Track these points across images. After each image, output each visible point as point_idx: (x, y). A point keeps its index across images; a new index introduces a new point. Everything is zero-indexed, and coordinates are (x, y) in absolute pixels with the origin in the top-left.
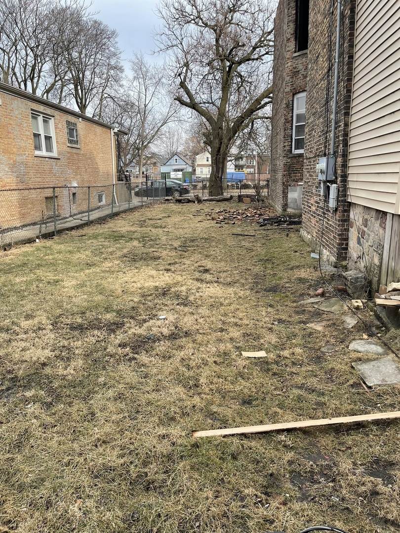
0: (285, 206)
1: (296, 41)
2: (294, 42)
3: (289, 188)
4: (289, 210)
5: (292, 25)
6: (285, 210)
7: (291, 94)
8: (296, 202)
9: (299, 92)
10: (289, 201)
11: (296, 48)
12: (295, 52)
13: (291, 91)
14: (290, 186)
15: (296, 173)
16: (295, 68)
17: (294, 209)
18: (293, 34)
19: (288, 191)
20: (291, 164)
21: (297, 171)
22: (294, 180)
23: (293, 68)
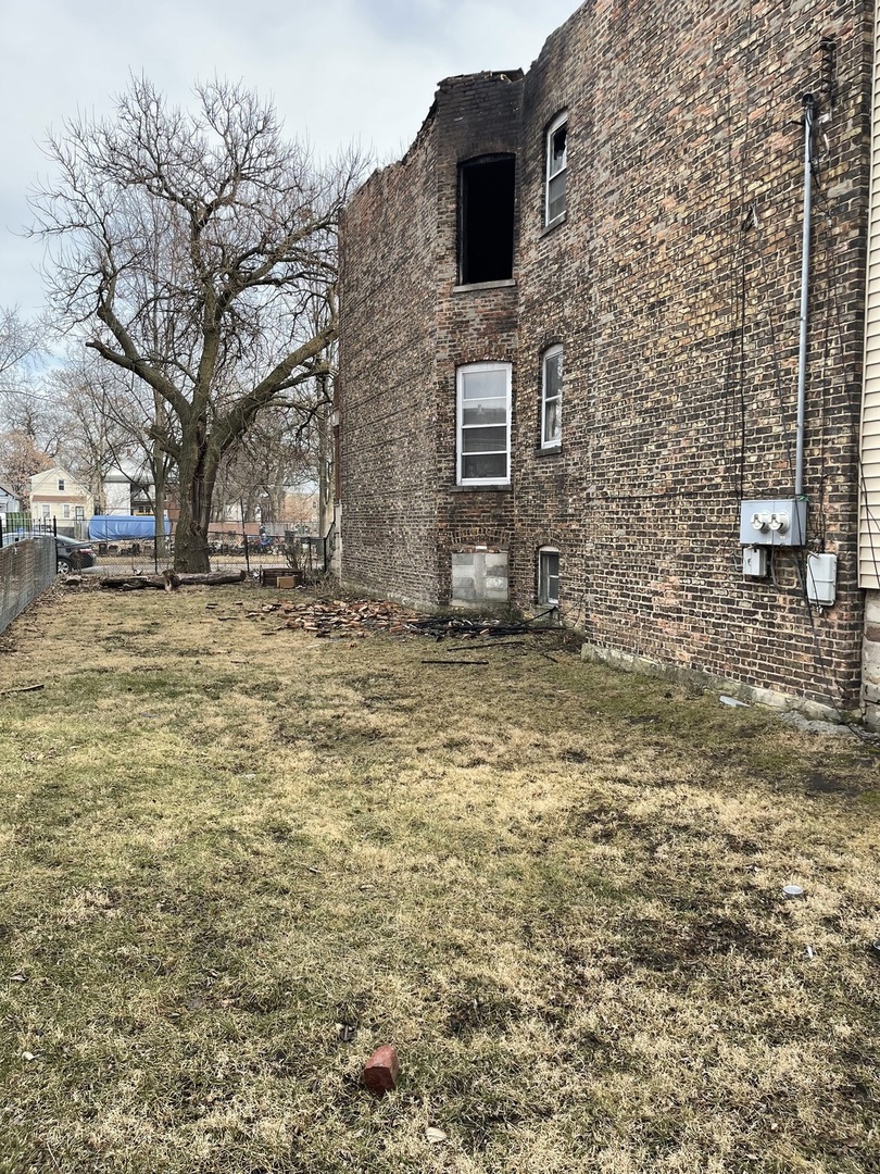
0: (445, 595)
1: (458, 262)
2: (455, 265)
3: (454, 556)
4: (456, 604)
5: (449, 232)
6: (445, 604)
7: (452, 364)
8: (472, 584)
9: (469, 363)
10: (455, 583)
11: (458, 276)
12: (458, 284)
13: (452, 359)
14: (455, 552)
15: (470, 526)
16: (460, 314)
17: (468, 601)
18: (452, 248)
19: (450, 563)
20: (455, 508)
21: (469, 521)
22: (464, 541)
23: (455, 314)
